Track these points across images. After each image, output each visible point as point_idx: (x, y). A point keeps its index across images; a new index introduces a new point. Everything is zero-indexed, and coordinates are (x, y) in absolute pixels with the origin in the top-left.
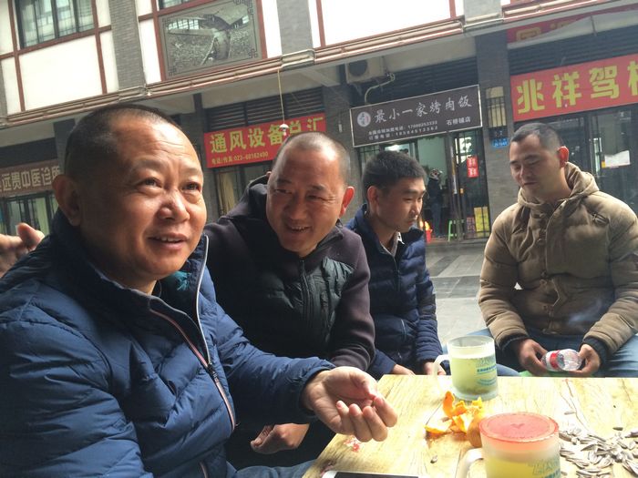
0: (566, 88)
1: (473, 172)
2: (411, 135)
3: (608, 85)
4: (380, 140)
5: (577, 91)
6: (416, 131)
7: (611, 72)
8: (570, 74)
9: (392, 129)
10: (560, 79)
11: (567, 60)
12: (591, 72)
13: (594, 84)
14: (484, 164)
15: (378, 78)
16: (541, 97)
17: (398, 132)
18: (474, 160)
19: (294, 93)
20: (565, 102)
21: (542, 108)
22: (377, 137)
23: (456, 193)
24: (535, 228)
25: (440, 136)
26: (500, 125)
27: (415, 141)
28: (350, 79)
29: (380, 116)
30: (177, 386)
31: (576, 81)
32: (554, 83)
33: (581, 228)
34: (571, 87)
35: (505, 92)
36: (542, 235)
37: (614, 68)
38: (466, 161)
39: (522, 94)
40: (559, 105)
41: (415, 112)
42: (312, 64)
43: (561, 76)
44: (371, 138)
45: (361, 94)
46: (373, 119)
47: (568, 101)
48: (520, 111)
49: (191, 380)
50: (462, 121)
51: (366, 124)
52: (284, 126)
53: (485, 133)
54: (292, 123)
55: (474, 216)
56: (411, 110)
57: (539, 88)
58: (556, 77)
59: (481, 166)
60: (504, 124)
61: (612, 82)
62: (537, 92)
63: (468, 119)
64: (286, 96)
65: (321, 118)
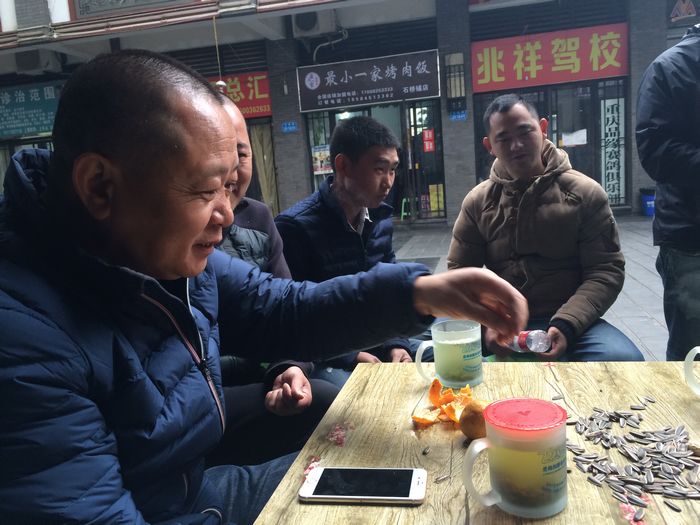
0: (528, 59)
1: (429, 146)
2: (364, 101)
3: (569, 58)
4: (330, 105)
5: (538, 62)
6: (370, 98)
7: (573, 44)
8: (533, 44)
9: (344, 94)
10: (522, 48)
11: (529, 28)
12: (553, 43)
13: (555, 56)
14: (441, 137)
15: (329, 34)
16: (501, 67)
17: (351, 98)
18: (430, 133)
19: (233, 45)
20: (525, 74)
21: (502, 79)
22: (326, 102)
23: (410, 168)
24: (506, 206)
25: (395, 105)
26: (458, 95)
27: (368, 109)
28: (297, 34)
29: (330, 79)
30: (167, 386)
31: (538, 52)
32: (515, 53)
33: (553, 207)
34: (533, 58)
35: (465, 59)
36: (513, 213)
37: (577, 40)
38: (422, 134)
39: (483, 63)
40: (519, 76)
41: (370, 76)
42: (254, 12)
43: (523, 46)
44: (320, 103)
45: (309, 51)
46: (323, 81)
47: (528, 74)
48: (481, 82)
49: (181, 378)
50: (419, 89)
51: (315, 87)
52: (221, 83)
53: (443, 104)
54: (229, 80)
55: (428, 194)
56: (365, 74)
57: (500, 57)
58: (518, 46)
59: (438, 140)
60: (463, 95)
61: (573, 55)
62: (498, 61)
63: (426, 88)
64: (222, 47)
65: (264, 77)
